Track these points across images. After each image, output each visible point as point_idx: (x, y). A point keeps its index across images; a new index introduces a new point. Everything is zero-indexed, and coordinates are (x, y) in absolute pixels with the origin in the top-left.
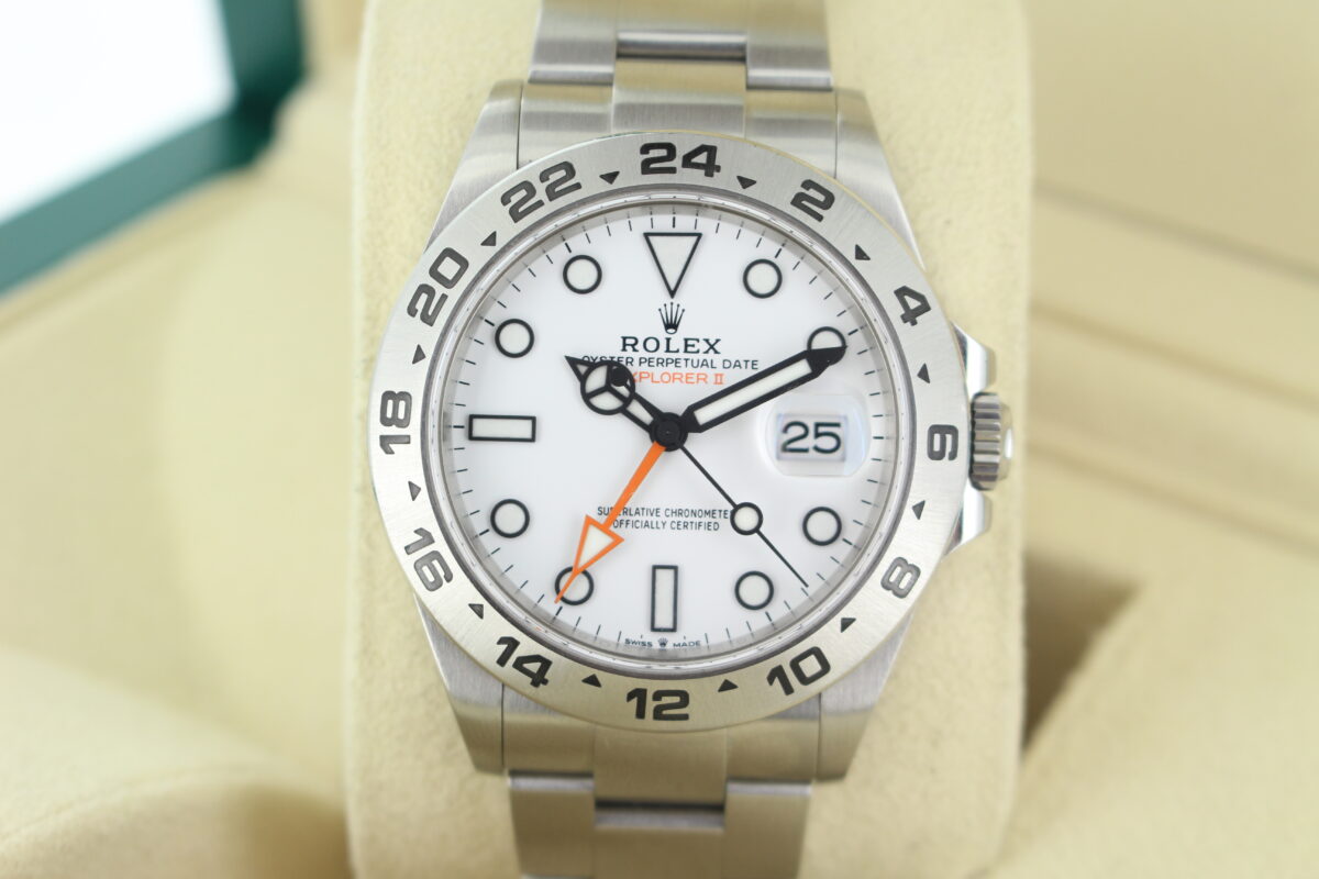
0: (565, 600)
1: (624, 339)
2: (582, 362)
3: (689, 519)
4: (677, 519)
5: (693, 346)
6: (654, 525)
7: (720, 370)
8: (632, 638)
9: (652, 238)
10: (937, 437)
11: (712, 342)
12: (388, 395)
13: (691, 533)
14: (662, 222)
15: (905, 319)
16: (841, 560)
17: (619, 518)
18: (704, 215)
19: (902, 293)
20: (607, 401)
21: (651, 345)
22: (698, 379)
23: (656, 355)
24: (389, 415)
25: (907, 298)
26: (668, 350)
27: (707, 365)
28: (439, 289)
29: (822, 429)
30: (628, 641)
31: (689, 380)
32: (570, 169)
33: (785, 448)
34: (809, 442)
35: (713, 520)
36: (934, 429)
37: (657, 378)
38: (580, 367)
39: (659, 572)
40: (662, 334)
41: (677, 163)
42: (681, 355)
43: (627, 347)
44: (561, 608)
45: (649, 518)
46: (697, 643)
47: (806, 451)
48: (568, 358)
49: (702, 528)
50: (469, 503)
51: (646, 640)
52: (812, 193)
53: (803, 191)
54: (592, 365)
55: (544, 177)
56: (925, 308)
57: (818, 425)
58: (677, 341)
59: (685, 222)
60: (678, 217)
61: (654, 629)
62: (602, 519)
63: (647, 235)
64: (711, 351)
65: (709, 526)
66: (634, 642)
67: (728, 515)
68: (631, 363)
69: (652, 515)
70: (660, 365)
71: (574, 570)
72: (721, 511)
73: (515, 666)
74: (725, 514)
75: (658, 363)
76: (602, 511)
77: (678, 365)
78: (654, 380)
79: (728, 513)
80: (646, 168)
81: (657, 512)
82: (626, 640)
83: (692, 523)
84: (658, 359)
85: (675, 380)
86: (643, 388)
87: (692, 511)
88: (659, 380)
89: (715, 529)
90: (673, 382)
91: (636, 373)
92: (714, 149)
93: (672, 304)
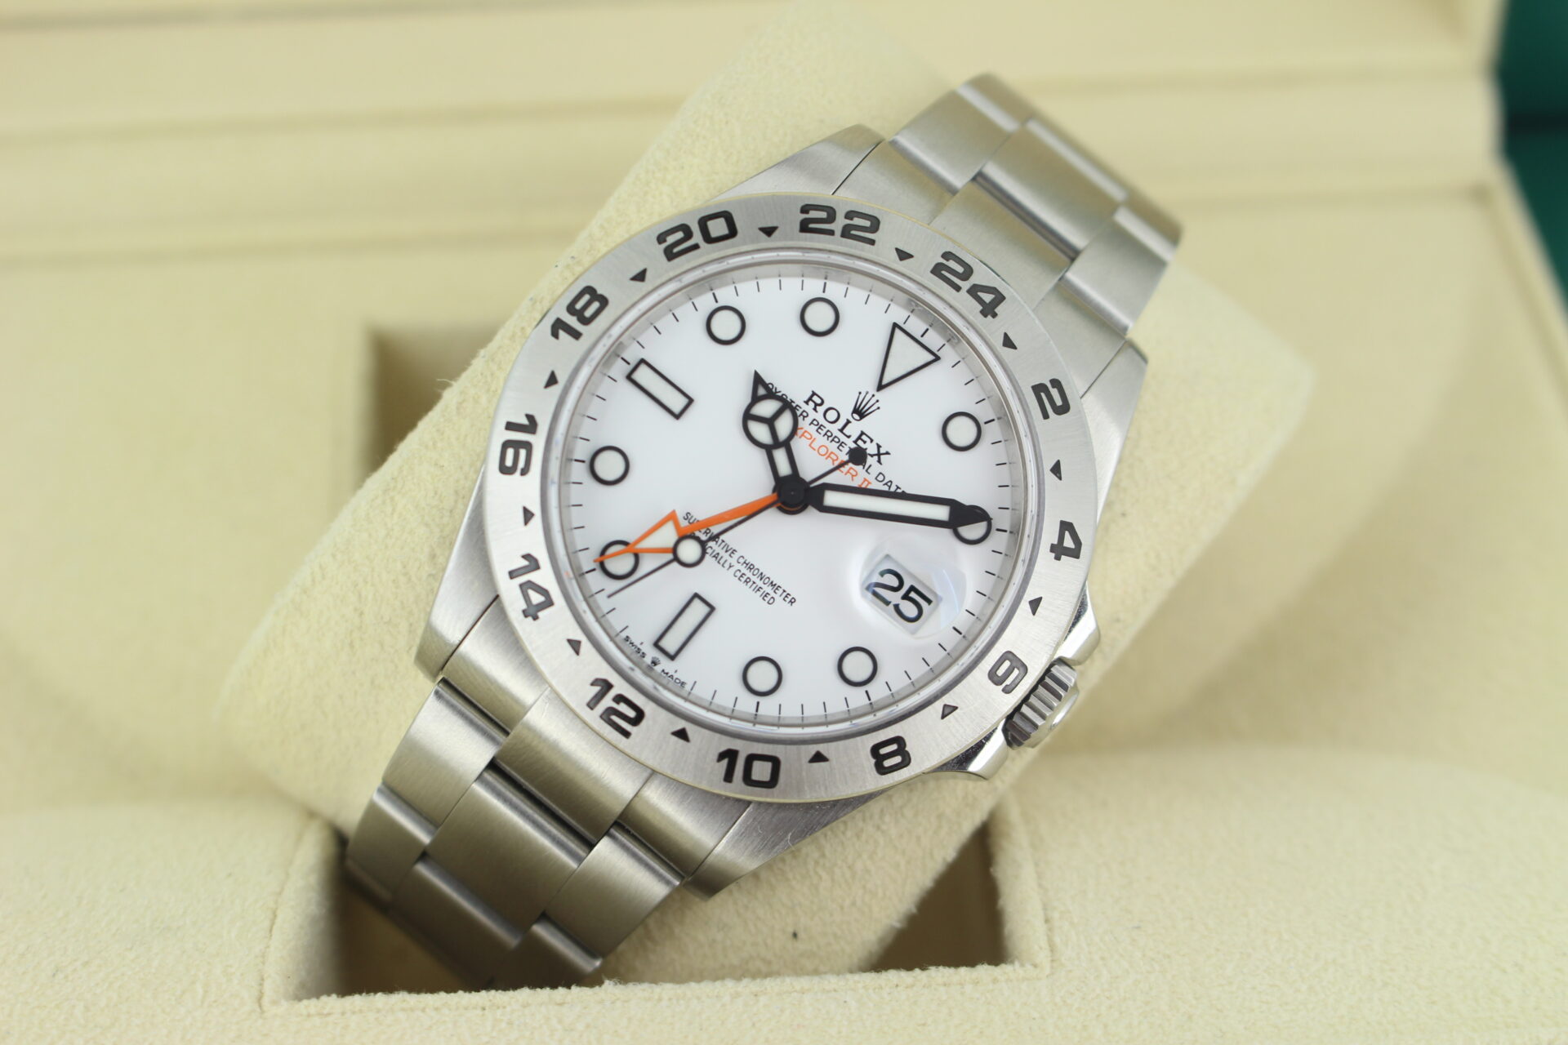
0: (602, 566)
1: (814, 394)
2: (766, 386)
3: (754, 578)
4: (744, 570)
5: (865, 442)
6: (722, 561)
7: (871, 478)
8: (633, 639)
9: (897, 331)
10: (1007, 664)
11: (882, 451)
12: (589, 290)
13: (747, 590)
14: (916, 326)
15: (1053, 548)
16: (852, 705)
18: (954, 345)
19: (1066, 527)
20: (761, 432)
21: (832, 415)
22: (848, 471)
23: (829, 426)
24: (579, 306)
25: (1067, 534)
26: (841, 430)
28: (697, 238)
29: (913, 595)
30: (627, 639)
32: (875, 225)
33: (871, 588)
34: (895, 597)
35: (773, 594)
36: (1008, 655)
37: (816, 445)
38: (761, 388)
40: (846, 414)
41: (965, 285)
43: (811, 403)
44: (594, 569)
45: (722, 553)
46: (683, 684)
47: (887, 603)
48: (756, 373)
49: (759, 593)
50: (586, 428)
51: (644, 649)
52: (1054, 392)
53: (1049, 385)
54: (771, 394)
55: (850, 215)
56: (1075, 553)
57: (912, 589)
58: (854, 429)
59: (934, 340)
60: (932, 329)
61: (656, 644)
62: (684, 523)
63: (895, 326)
64: (876, 458)
65: (766, 596)
66: (632, 643)
67: (788, 600)
68: (804, 417)
69: (727, 551)
70: (826, 437)
71: (629, 546)
72: (784, 591)
73: (521, 586)
74: (786, 596)
75: (826, 434)
76: (689, 517)
77: (841, 448)
78: (813, 445)
79: (790, 598)
80: (937, 270)
81: (732, 553)
82: (627, 637)
83: (754, 583)
84: (828, 431)
85: (829, 459)
86: (798, 445)
87: (762, 574)
88: (817, 449)
89: (768, 603)
90: (827, 458)
91: (802, 428)
92: (1003, 298)
93: (873, 396)
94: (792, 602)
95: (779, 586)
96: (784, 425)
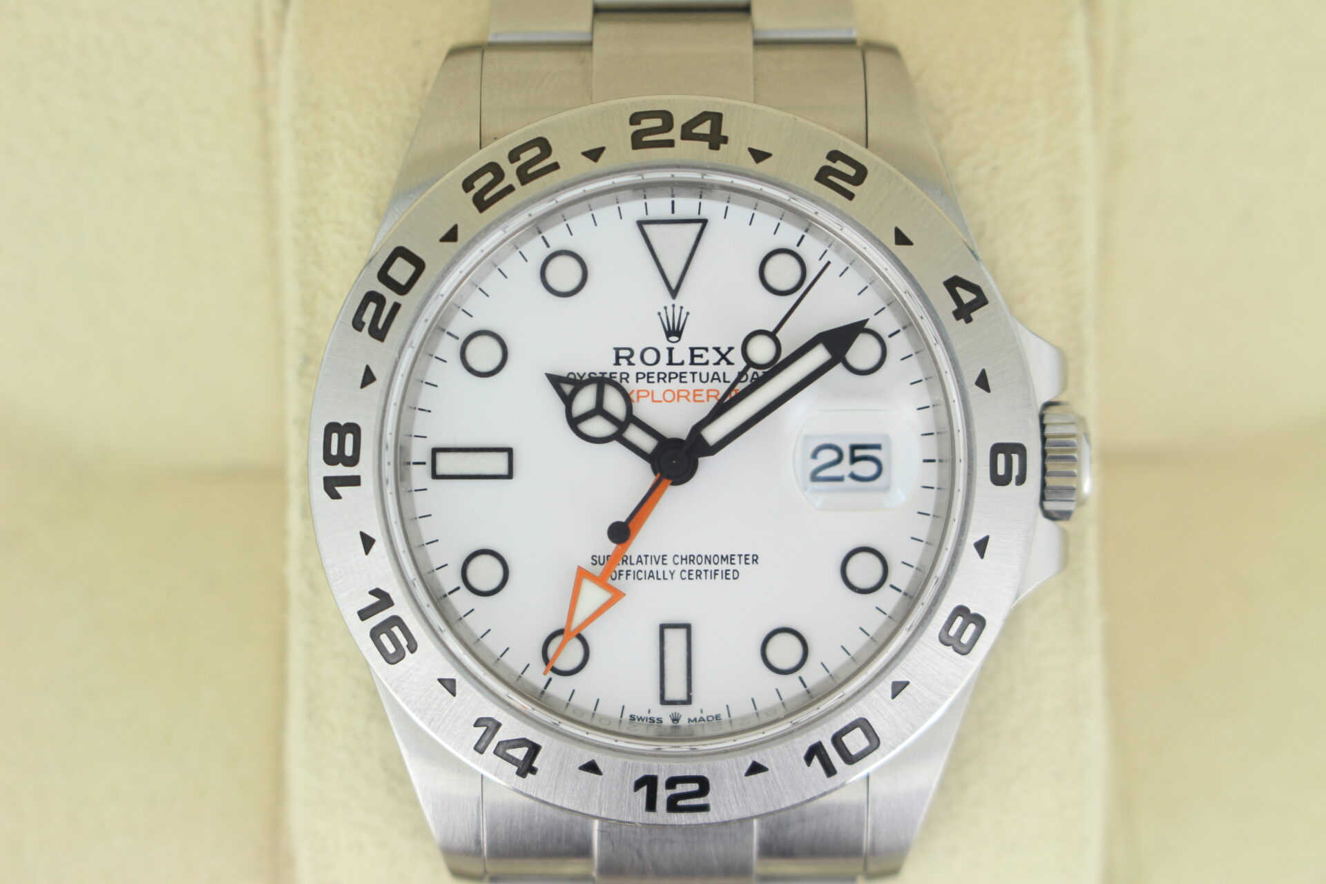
0: (555, 670)
1: (617, 350)
2: (567, 380)
3: (702, 567)
4: (687, 567)
5: (701, 356)
6: (661, 576)
8: (638, 714)
9: (647, 228)
10: (1001, 458)
11: (724, 351)
12: (331, 428)
13: (705, 583)
14: (659, 206)
15: (958, 315)
16: (889, 610)
17: (617, 569)
18: (709, 198)
19: (953, 284)
20: (598, 427)
21: (650, 357)
22: (708, 396)
23: (656, 369)
24: (334, 451)
25: (960, 290)
26: (670, 363)
27: (719, 379)
28: (391, 297)
29: (858, 453)
30: (632, 718)
31: (698, 398)
32: (544, 146)
33: (814, 477)
34: (844, 468)
35: (731, 567)
36: (997, 449)
37: (658, 396)
38: (565, 386)
39: (668, 632)
40: (662, 344)
41: (675, 134)
42: (687, 368)
43: (621, 361)
44: (550, 680)
45: (654, 567)
46: (717, 717)
47: (840, 479)
48: (549, 376)
49: (718, 577)
50: (434, 556)
51: (655, 715)
52: (840, 166)
53: (829, 163)
54: (579, 383)
55: (513, 156)
56: (981, 301)
57: (854, 448)
58: (681, 353)
59: (687, 206)
60: (677, 200)
61: (663, 701)
62: (598, 570)
63: (641, 224)
64: (723, 362)
65: (726, 574)
66: (640, 719)
67: (750, 561)
68: (626, 379)
69: (657, 563)
70: (661, 380)
71: (565, 632)
72: (740, 556)
73: (495, 752)
74: (746, 559)
75: (659, 378)
76: (597, 559)
77: (683, 380)
78: (655, 399)
79: (750, 557)
80: (638, 142)
81: (663, 559)
82: (631, 716)
83: (706, 571)
84: (659, 374)
85: (681, 399)
86: (643, 410)
87: (706, 557)
88: (661, 399)
89: (734, 579)
90: (678, 400)
91: (633, 391)
92: (720, 116)
93: (674, 306)
94: (755, 561)
95: (731, 555)
96: (614, 403)
